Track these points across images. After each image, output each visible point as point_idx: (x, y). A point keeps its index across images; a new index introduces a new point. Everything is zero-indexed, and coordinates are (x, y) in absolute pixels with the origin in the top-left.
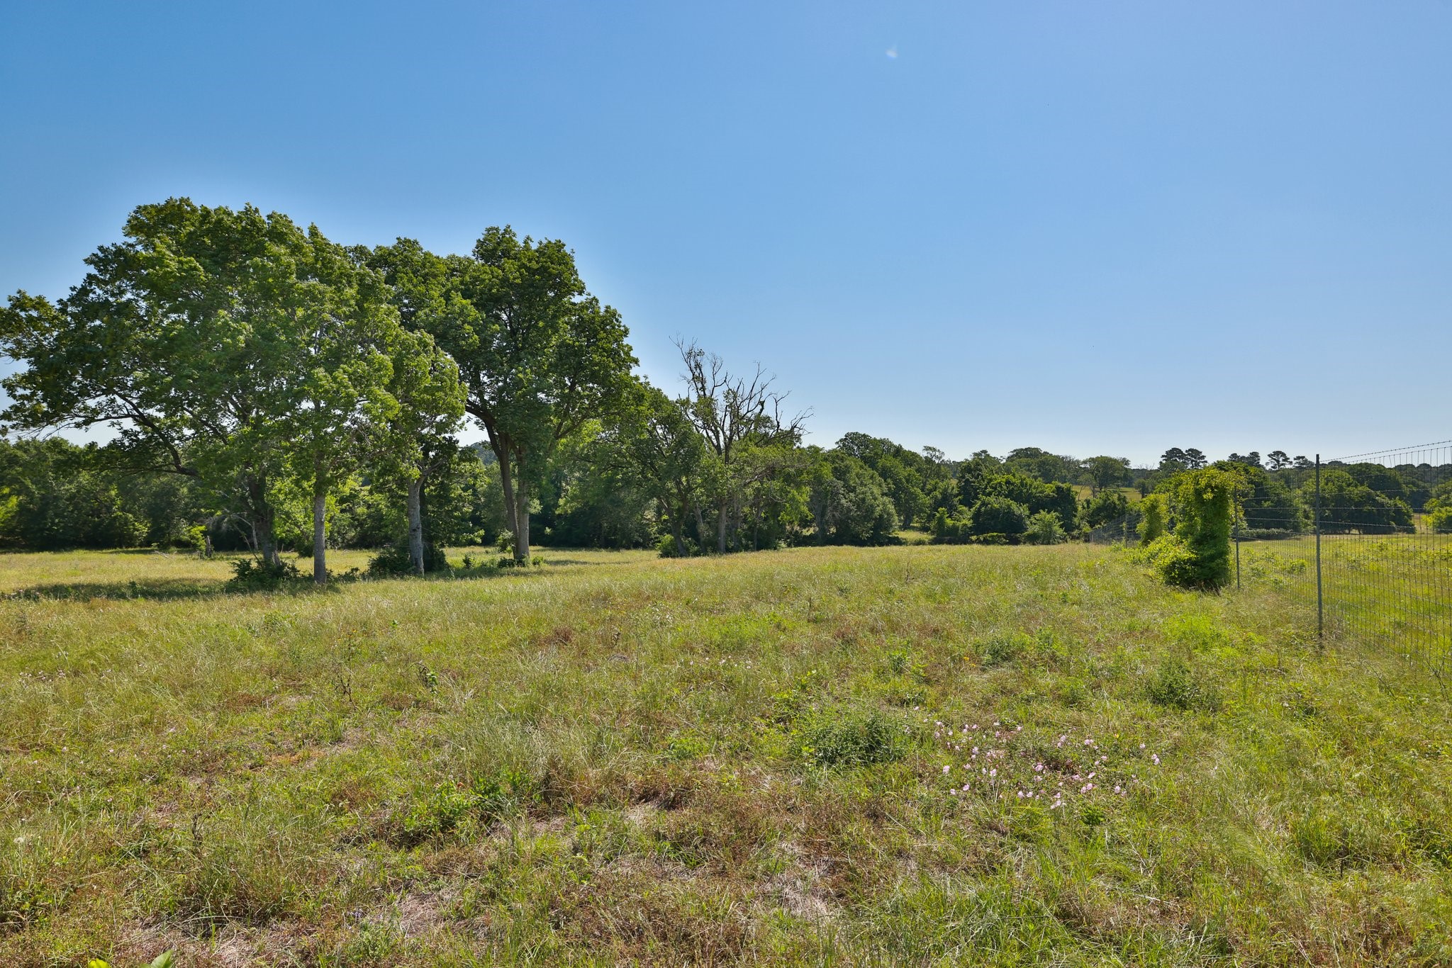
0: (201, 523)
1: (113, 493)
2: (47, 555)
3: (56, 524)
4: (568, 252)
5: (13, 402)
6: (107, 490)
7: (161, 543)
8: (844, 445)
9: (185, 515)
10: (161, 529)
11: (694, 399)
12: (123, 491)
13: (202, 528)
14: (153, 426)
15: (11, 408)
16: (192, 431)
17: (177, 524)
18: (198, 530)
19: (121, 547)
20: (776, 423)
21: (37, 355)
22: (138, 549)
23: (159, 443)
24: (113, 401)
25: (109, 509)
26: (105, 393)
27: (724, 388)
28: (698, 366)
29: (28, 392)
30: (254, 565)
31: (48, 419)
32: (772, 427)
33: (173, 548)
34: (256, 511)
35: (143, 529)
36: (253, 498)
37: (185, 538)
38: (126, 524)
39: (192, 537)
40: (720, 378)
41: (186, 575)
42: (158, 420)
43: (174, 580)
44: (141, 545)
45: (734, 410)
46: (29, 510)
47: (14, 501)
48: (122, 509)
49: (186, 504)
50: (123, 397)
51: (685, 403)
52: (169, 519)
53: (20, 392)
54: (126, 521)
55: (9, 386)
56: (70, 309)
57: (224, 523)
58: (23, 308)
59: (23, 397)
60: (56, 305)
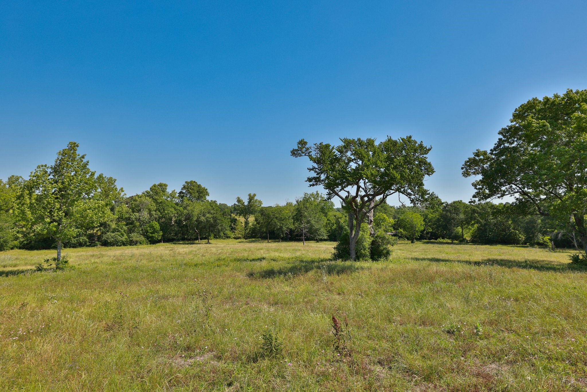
0: (548, 235)
1: (510, 222)
2: (488, 246)
3: (491, 235)
5: (476, 191)
6: (507, 221)
7: (531, 243)
9: (540, 231)
10: (530, 237)
12: (514, 221)
13: (549, 237)
14: (528, 196)
15: (475, 193)
16: (545, 197)
17: (537, 235)
18: (547, 238)
19: (514, 244)
21: (484, 172)
22: (521, 245)
23: (531, 203)
24: (511, 187)
25: (509, 229)
26: (509, 184)
29: (481, 187)
30: (581, 257)
31: (489, 196)
33: (536, 246)
34: (580, 232)
35: (522, 237)
36: (577, 225)
37: (541, 241)
38: (516, 235)
39: (545, 242)
41: (545, 259)
42: (529, 193)
43: (540, 261)
44: (522, 244)
46: (481, 229)
47: (476, 226)
48: (514, 229)
49: (541, 227)
50: (516, 185)
52: (533, 233)
53: (478, 187)
54: (516, 234)
55: (474, 185)
56: (494, 152)
57: (560, 235)
58: (478, 156)
59: (479, 189)
60: (489, 152)
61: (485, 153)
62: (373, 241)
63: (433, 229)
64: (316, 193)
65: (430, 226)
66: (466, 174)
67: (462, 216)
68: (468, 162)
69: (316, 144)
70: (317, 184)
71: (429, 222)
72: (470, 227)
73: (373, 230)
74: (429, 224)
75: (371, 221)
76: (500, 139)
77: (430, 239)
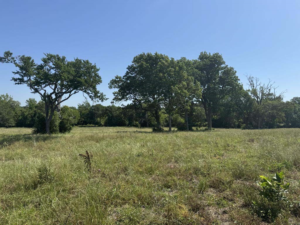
0: (138, 121)
4: (220, 55)
5: (115, 97)
7: (131, 125)
8: (293, 101)
9: (135, 120)
10: (130, 122)
11: (251, 89)
14: (137, 100)
20: (274, 95)
22: (127, 126)
24: (131, 96)
25: (122, 119)
26: (130, 94)
27: (259, 86)
28: (252, 81)
29: (117, 95)
31: (120, 100)
32: (273, 96)
35: (127, 123)
38: (125, 121)
39: (136, 124)
40: (258, 83)
45: (262, 92)
46: (109, 119)
47: (107, 117)
48: (124, 119)
49: (135, 118)
50: (133, 95)
51: (249, 90)
52: (132, 121)
53: (115, 95)
55: (114, 94)
56: (124, 78)
57: (142, 121)
58: (117, 79)
59: (116, 96)
60: (122, 77)
61: (120, 78)
62: (61, 122)
63: (84, 119)
64: (6, 95)
65: (83, 117)
66: (110, 87)
67: (100, 112)
68: (112, 81)
69: (19, 56)
70: (21, 83)
71: (83, 115)
72: (104, 118)
73: (60, 115)
74: (83, 116)
75: (59, 110)
76: (127, 72)
77: (83, 124)
